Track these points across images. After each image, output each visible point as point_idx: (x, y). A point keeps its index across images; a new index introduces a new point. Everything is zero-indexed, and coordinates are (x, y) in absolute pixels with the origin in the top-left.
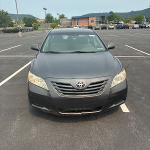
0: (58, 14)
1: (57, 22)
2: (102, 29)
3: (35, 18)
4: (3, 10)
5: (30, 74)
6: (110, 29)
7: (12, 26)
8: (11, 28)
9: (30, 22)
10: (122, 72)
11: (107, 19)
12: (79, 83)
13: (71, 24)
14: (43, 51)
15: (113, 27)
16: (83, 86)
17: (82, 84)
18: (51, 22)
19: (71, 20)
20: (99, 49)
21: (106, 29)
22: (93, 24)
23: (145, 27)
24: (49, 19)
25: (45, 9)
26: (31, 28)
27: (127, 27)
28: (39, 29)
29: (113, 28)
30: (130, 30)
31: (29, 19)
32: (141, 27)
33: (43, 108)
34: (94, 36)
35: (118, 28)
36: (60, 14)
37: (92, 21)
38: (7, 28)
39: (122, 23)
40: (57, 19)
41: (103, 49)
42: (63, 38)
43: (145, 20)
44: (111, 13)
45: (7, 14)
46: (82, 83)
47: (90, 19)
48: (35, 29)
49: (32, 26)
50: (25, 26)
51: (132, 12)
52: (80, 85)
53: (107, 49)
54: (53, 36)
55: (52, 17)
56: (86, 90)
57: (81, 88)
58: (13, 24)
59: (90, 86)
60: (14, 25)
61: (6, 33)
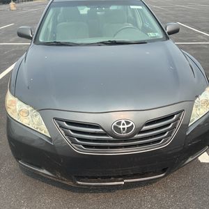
5: (10, 98)
12: (119, 123)
14: (41, 40)
17: (126, 126)
20: (151, 35)
34: (140, 7)
41: (159, 34)
42: (79, 12)
46: (128, 123)
52: (121, 127)
54: (62, 8)
57: (124, 134)
59: (145, 128)
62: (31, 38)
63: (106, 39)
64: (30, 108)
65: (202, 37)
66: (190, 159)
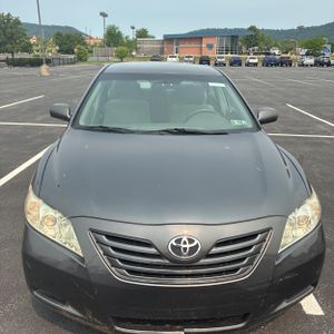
0: (133, 28)
1: (131, 45)
2: (231, 64)
3: (81, 34)
4: (9, 14)
6: (248, 64)
7: (30, 51)
8: (26, 56)
9: (69, 43)
10: (308, 201)
11: (243, 42)
12: (178, 241)
13: (162, 52)
14: (81, 123)
15: (256, 61)
16: (193, 250)
17: (188, 246)
18: (116, 45)
19: (162, 42)
20: (236, 123)
21: (240, 65)
22: (212, 54)
23: (329, 64)
24: (113, 37)
25: (104, 15)
26: (72, 56)
27: (289, 63)
28: (90, 59)
29: (255, 64)
30: (295, 69)
31: (68, 37)
32: (319, 64)
33: (64, 308)
35: (267, 64)
36: (138, 28)
37: (210, 47)
38: (18, 56)
39: (277, 52)
40: (131, 38)
41: (247, 123)
43: (329, 47)
44: (252, 28)
45: (17, 22)
46: (191, 241)
47: (205, 42)
48: (81, 59)
49: (73, 53)
50: (59, 51)
51: (300, 28)
52: (182, 246)
53: (259, 124)
54: (114, 82)
55: (119, 34)
58: (30, 45)
59: (215, 250)
60: (35, 48)
61: (15, 66)
62: (68, 120)
63: (172, 127)
64: (58, 215)
65: (322, 128)
66: (284, 304)
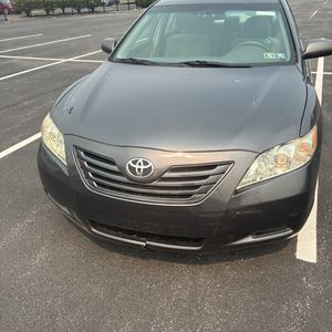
16: (147, 171)
46: (145, 163)
56: (155, 183)
59: (167, 175)
